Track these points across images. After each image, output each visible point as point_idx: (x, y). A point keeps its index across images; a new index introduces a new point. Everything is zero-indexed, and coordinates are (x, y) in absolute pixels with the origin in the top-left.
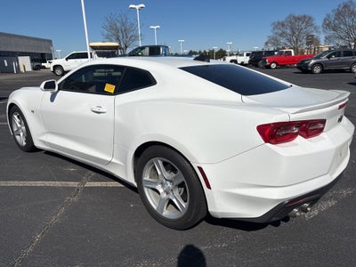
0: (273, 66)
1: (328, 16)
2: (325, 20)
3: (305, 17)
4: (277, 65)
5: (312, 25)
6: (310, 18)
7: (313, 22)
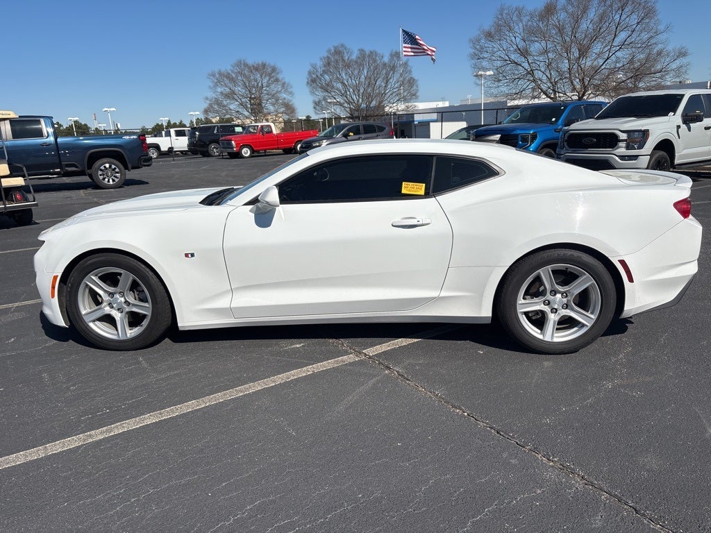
0: (246, 152)
1: (314, 66)
2: (309, 73)
3: (264, 65)
4: (253, 151)
5: (277, 80)
6: (274, 70)
7: (280, 76)
